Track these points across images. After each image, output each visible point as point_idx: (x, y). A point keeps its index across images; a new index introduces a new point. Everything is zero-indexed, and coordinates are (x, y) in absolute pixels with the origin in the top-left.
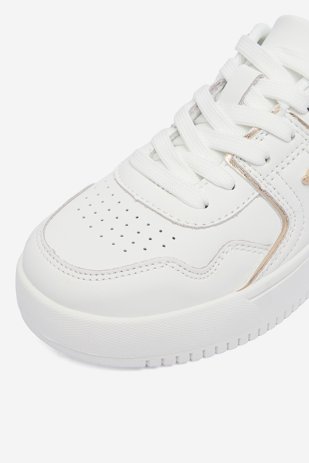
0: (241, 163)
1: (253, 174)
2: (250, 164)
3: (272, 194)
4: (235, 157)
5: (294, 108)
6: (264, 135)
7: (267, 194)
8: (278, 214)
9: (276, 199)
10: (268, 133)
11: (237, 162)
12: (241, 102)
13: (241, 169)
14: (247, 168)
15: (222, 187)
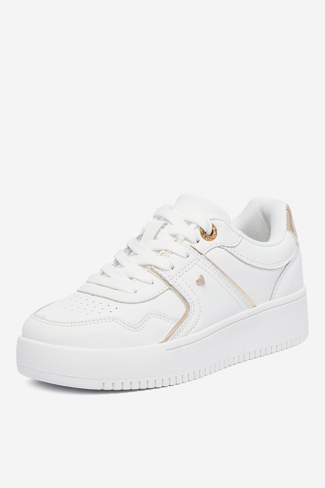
0: (157, 270)
1: (164, 275)
2: (162, 270)
3: (177, 288)
4: (152, 267)
5: (189, 239)
6: (170, 253)
7: (174, 288)
8: (182, 302)
9: (180, 291)
10: (172, 253)
11: (154, 269)
12: (155, 238)
13: (157, 273)
14: (160, 272)
15: (145, 282)
